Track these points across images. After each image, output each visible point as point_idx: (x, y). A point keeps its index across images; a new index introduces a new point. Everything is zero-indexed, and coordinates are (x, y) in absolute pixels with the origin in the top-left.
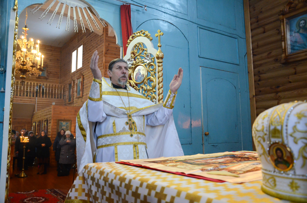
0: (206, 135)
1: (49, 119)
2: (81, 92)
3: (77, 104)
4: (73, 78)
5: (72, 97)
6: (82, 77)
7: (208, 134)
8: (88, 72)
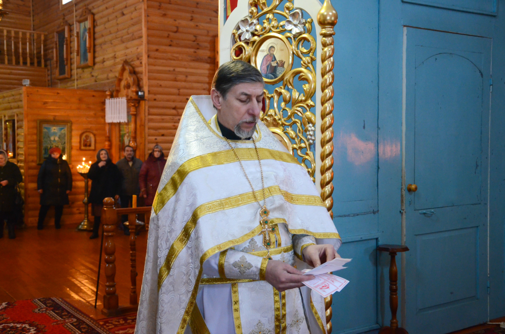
0: (410, 190)
1: (16, 118)
2: (89, 55)
3: (79, 81)
4: (66, 18)
5: (67, 64)
6: (90, 17)
7: (416, 188)
8: (104, 7)
